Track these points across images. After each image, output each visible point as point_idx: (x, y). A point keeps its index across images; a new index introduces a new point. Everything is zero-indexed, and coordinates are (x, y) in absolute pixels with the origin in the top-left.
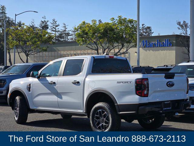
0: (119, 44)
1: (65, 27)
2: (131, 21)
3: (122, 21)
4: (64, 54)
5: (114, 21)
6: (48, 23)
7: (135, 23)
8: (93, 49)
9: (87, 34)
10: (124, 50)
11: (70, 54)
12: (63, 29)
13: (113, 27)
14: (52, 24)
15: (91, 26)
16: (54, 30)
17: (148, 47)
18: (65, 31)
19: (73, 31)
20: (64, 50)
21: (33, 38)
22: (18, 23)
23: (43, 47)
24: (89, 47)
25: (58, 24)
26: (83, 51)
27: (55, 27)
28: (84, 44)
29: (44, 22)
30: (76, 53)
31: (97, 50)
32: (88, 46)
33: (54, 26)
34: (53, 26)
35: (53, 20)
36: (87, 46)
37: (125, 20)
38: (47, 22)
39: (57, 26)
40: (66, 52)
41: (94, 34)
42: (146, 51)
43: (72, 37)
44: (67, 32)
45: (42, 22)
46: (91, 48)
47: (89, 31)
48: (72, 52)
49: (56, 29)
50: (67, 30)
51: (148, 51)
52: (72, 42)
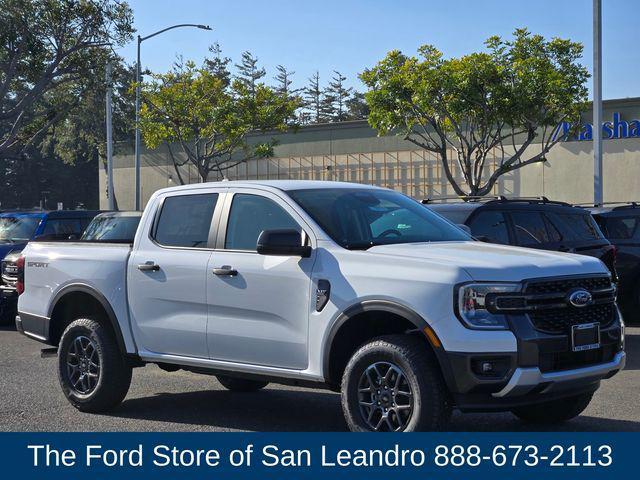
0: (517, 130)
1: (283, 78)
2: (562, 48)
3: (527, 48)
4: (290, 170)
5: (500, 46)
6: (229, 68)
7: (574, 52)
8: (428, 148)
9: (407, 94)
10: (534, 149)
11: (314, 168)
12: (279, 84)
13: (500, 69)
14: (242, 68)
15: (423, 68)
16: (249, 88)
17: (583, 138)
18: (285, 90)
19: (311, 92)
20: (291, 156)
21: (227, 113)
22: (131, 68)
23: (260, 143)
24: (414, 141)
25: (259, 69)
26: (357, 156)
27: (250, 79)
28: (396, 131)
29: (215, 64)
30: (333, 164)
31: (442, 151)
32: (413, 137)
33: (247, 75)
34: (244, 77)
35: (245, 57)
36: (407, 138)
37: (537, 44)
38: (226, 63)
39: (257, 76)
40: (298, 159)
41: (434, 93)
42: (578, 154)
43: (305, 110)
44: (293, 95)
45: (209, 63)
46: (423, 146)
47: (416, 83)
48: (319, 161)
49: (253, 86)
50: (291, 88)
51: (582, 152)
52: (309, 127)
